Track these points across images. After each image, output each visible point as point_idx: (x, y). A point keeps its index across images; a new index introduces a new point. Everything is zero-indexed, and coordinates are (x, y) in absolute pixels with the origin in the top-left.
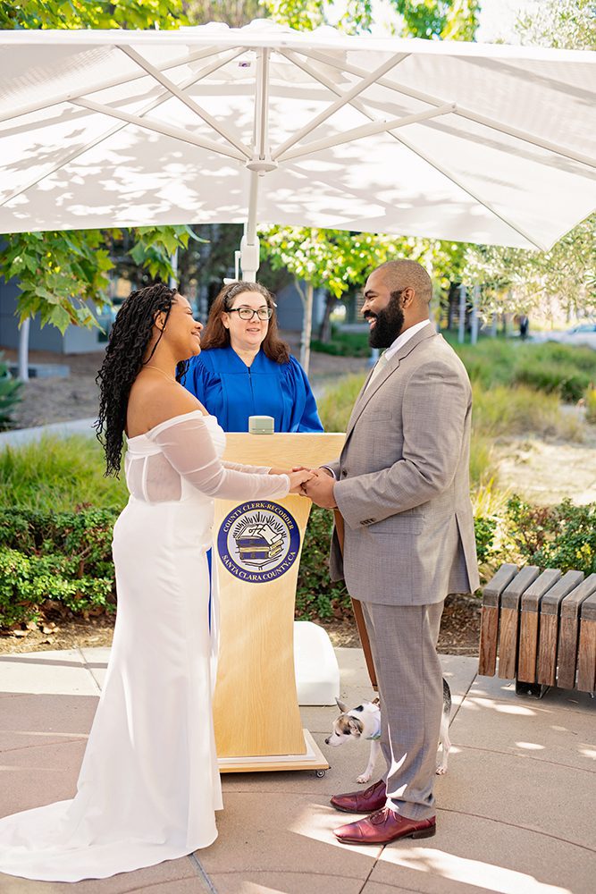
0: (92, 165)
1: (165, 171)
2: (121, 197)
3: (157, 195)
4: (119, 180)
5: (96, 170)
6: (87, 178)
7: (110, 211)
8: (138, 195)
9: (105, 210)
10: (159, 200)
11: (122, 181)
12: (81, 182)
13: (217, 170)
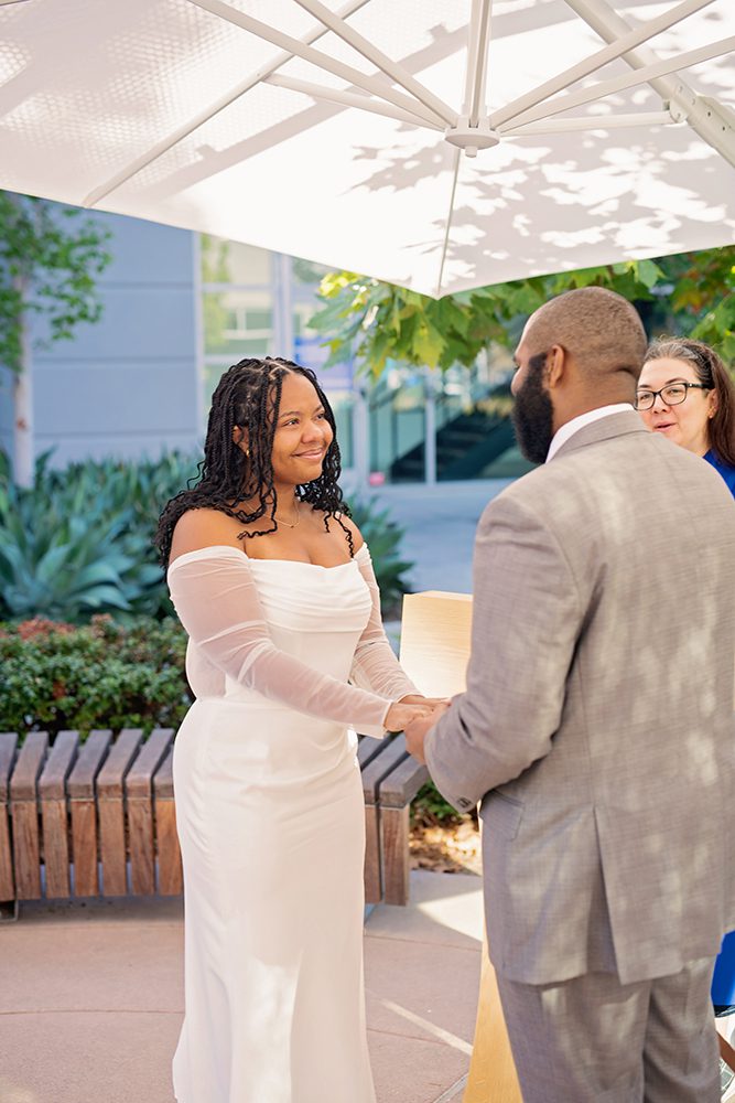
0: (505, 169)
1: (608, 164)
2: (593, 212)
3: (639, 202)
4: (563, 187)
5: (519, 176)
6: (517, 187)
7: (602, 238)
8: (613, 205)
9: (592, 235)
10: (648, 212)
11: (571, 188)
12: (517, 196)
13: (685, 149)
